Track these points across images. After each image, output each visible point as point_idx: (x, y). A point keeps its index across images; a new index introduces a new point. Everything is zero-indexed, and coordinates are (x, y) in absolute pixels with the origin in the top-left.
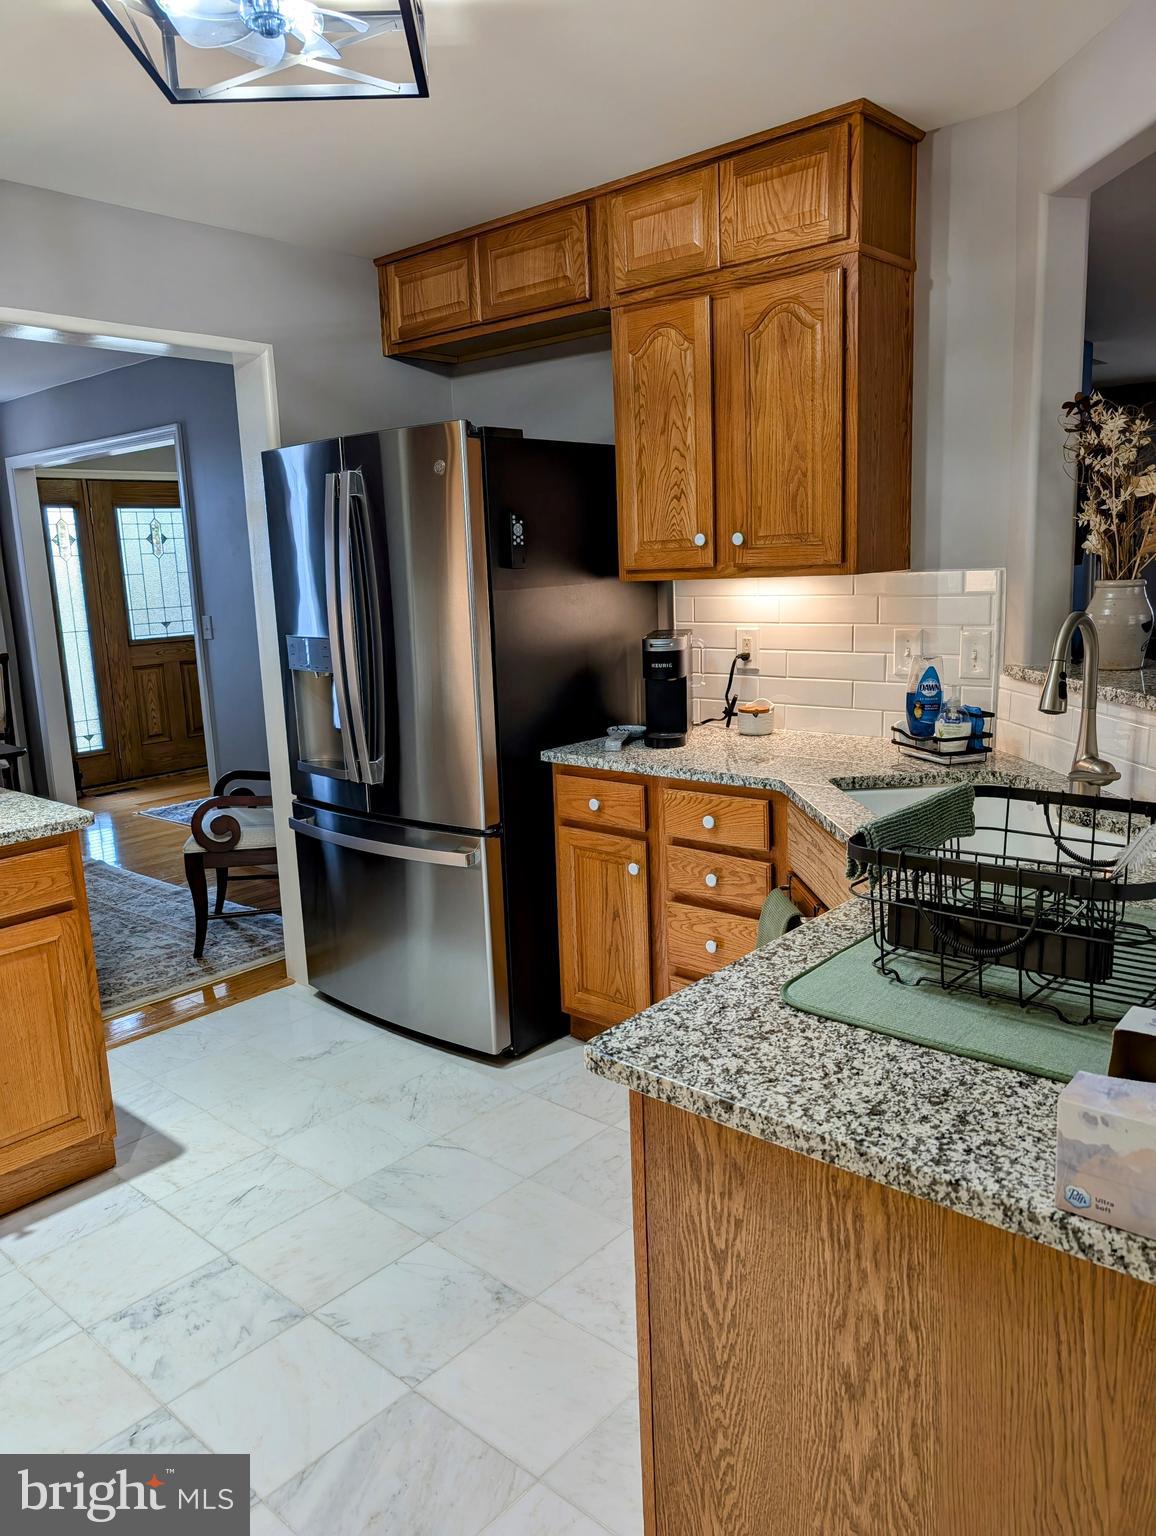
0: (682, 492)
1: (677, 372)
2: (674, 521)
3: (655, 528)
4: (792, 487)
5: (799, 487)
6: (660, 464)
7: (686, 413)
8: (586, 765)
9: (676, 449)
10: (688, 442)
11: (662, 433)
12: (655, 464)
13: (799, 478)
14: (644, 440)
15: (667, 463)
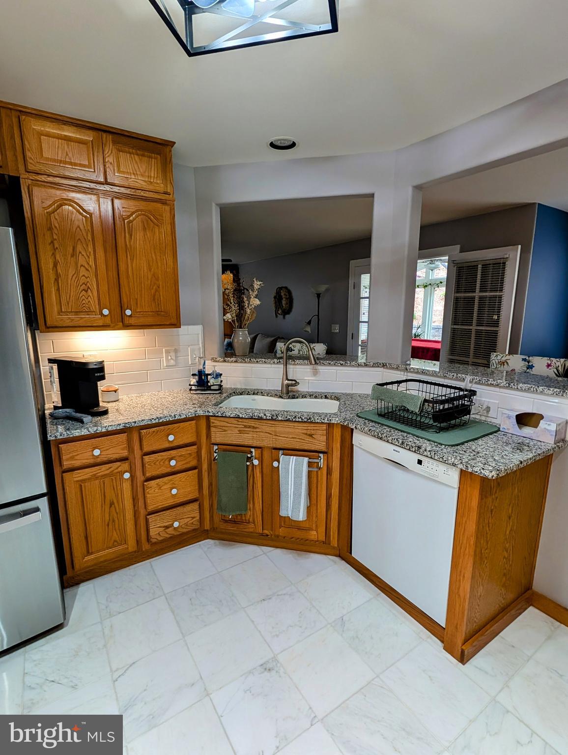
0: (88, 288)
1: (81, 226)
2: (84, 302)
3: (70, 304)
4: (153, 291)
5: (156, 292)
6: (71, 272)
7: (88, 250)
8: (88, 433)
9: (82, 266)
10: (91, 263)
11: (72, 256)
12: (68, 272)
13: (156, 289)
14: (58, 257)
15: (77, 272)
